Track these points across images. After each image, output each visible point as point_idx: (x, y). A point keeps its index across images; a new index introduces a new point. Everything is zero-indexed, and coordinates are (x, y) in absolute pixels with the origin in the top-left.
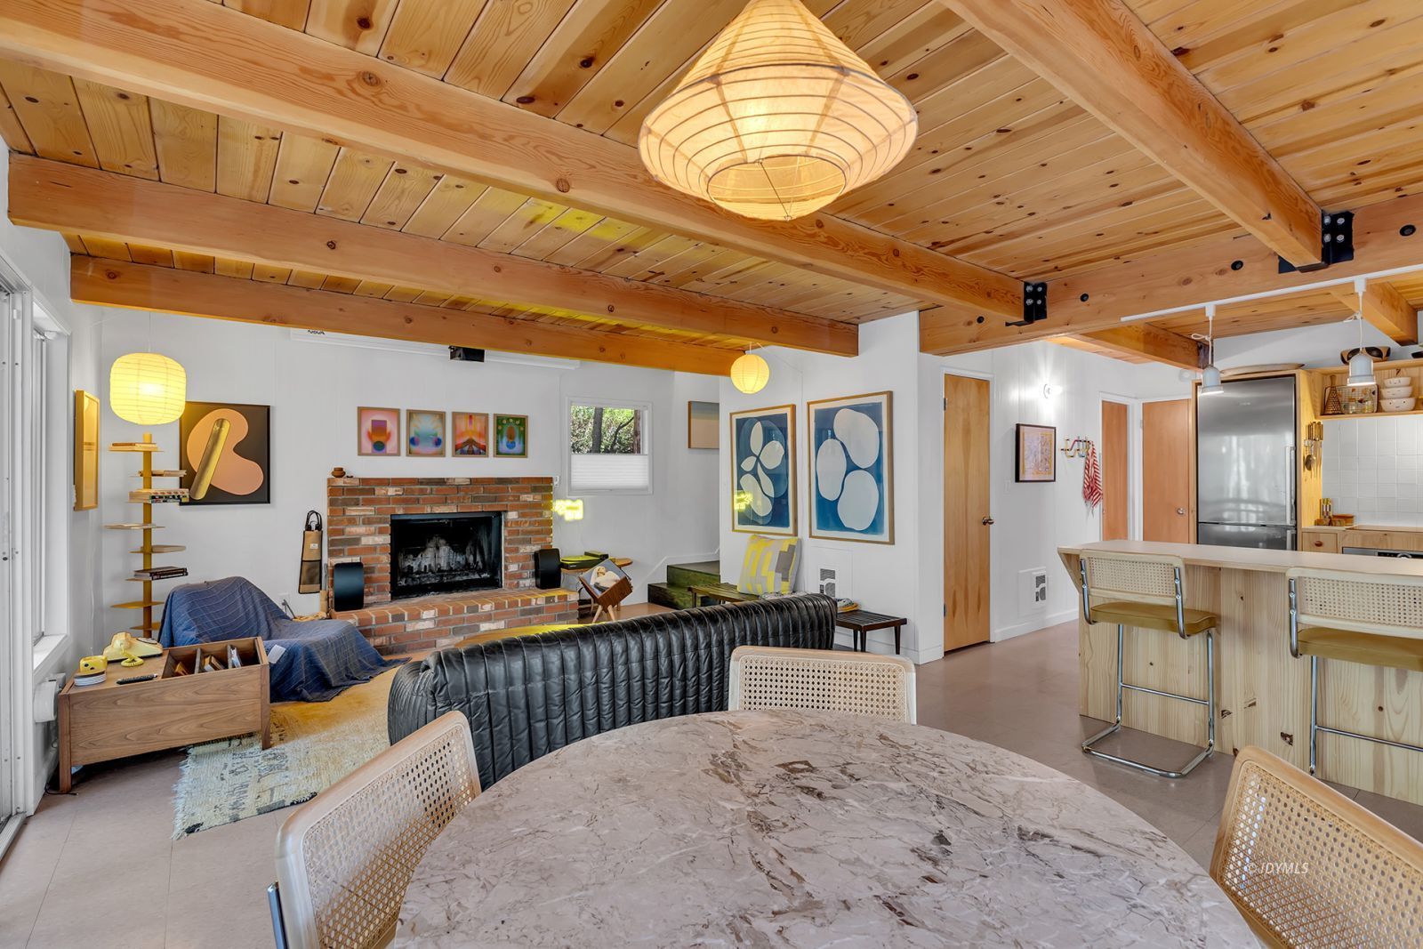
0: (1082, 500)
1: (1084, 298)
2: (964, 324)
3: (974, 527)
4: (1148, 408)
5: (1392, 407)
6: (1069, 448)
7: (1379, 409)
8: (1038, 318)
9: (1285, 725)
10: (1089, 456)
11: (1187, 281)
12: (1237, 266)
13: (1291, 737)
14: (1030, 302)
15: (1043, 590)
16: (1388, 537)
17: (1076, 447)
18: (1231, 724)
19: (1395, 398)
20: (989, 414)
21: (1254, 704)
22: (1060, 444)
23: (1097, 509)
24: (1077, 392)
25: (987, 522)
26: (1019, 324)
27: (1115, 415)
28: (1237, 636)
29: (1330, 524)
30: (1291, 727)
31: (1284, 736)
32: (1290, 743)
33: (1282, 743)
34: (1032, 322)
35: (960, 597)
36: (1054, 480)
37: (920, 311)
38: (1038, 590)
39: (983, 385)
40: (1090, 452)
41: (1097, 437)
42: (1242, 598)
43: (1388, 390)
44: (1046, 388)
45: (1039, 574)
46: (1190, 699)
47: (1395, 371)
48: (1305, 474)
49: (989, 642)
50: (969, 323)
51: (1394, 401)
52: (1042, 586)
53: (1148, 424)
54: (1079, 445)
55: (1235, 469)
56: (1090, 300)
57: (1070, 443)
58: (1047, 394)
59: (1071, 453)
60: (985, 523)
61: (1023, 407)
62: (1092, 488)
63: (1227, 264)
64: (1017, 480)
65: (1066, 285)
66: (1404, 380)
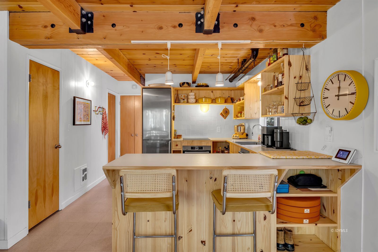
0: (101, 132)
1: (114, 25)
2: (42, 27)
3: (50, 151)
4: (122, 97)
5: (191, 102)
6: (96, 110)
7: (188, 102)
8: (88, 32)
9: (203, 237)
10: (103, 114)
11: (161, 28)
12: (180, 25)
13: (204, 242)
14: (84, 20)
15: (86, 175)
16: (193, 142)
17: (99, 110)
18: (182, 242)
19: (192, 99)
20: (59, 89)
21: (191, 230)
22: (93, 108)
23: (106, 136)
24: (99, 87)
25: (58, 147)
26: (77, 32)
27: (112, 98)
28: (185, 199)
29: (177, 138)
30: (205, 239)
31: (202, 242)
32: (204, 245)
33: (201, 245)
34: (85, 34)
35: (40, 192)
36: (91, 124)
37: (10, 12)
38: (84, 176)
39: (56, 73)
40: (104, 112)
41: (106, 106)
42: (187, 181)
43: (190, 96)
44: (88, 82)
45: (84, 168)
46: (166, 236)
47: (191, 91)
48: (173, 122)
49: (58, 211)
50: (46, 27)
51: (191, 100)
52: (85, 173)
53: (122, 104)
54: (100, 109)
55: (150, 121)
56: (116, 27)
57: (97, 108)
58: (87, 85)
59: (97, 112)
60: (56, 148)
61: (77, 90)
62: (105, 128)
63: (177, 24)
64: (74, 124)
65: (104, 16)
66: (193, 94)
